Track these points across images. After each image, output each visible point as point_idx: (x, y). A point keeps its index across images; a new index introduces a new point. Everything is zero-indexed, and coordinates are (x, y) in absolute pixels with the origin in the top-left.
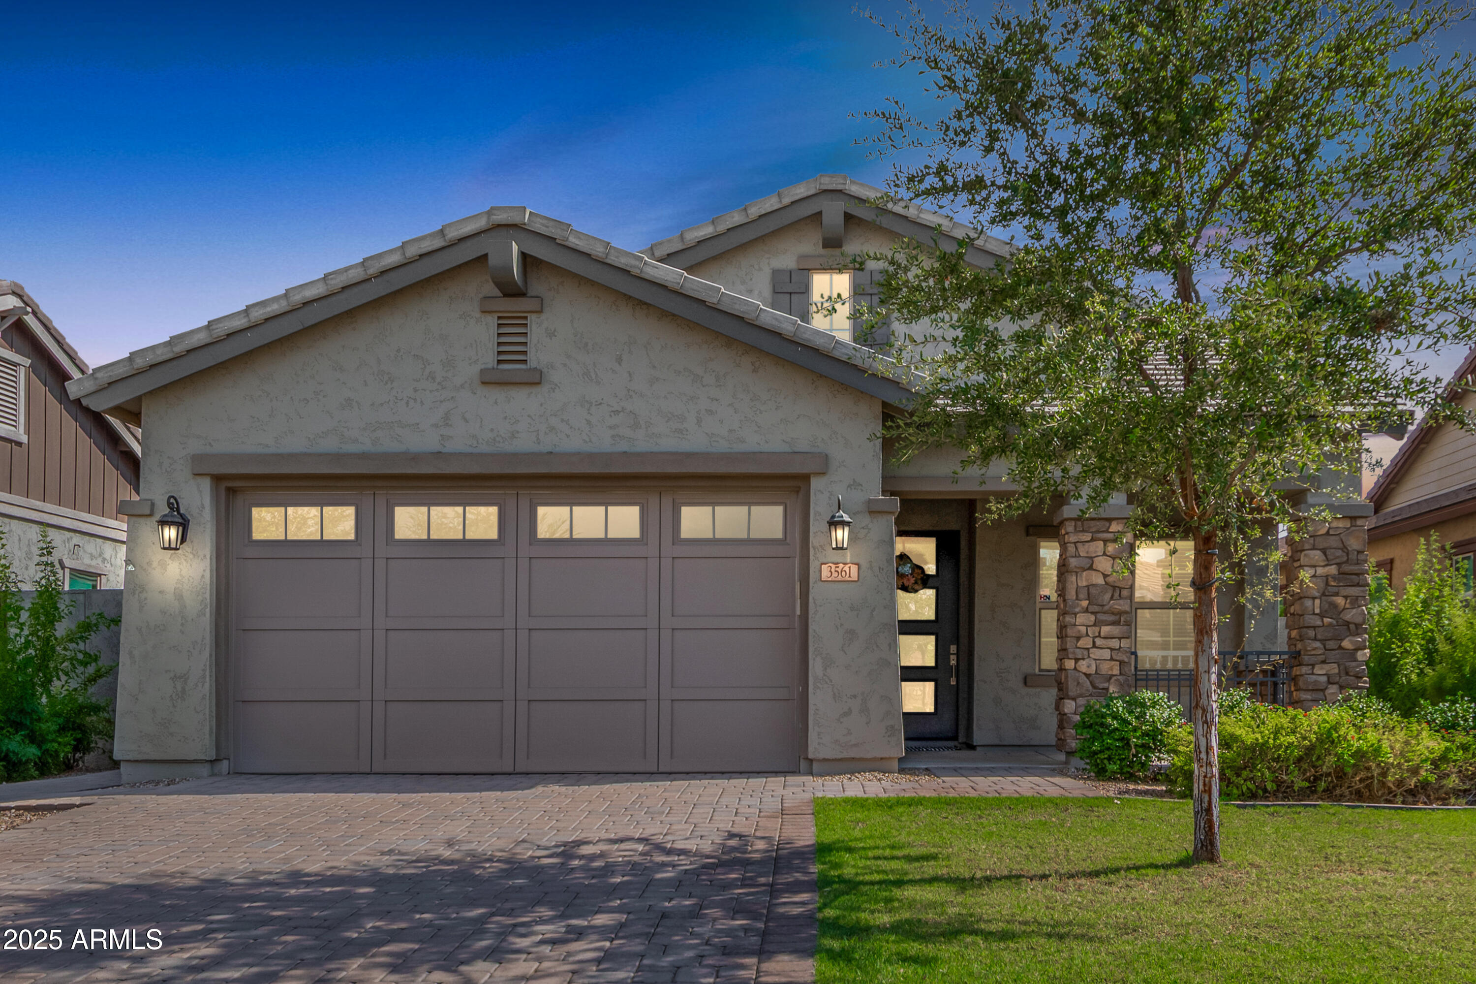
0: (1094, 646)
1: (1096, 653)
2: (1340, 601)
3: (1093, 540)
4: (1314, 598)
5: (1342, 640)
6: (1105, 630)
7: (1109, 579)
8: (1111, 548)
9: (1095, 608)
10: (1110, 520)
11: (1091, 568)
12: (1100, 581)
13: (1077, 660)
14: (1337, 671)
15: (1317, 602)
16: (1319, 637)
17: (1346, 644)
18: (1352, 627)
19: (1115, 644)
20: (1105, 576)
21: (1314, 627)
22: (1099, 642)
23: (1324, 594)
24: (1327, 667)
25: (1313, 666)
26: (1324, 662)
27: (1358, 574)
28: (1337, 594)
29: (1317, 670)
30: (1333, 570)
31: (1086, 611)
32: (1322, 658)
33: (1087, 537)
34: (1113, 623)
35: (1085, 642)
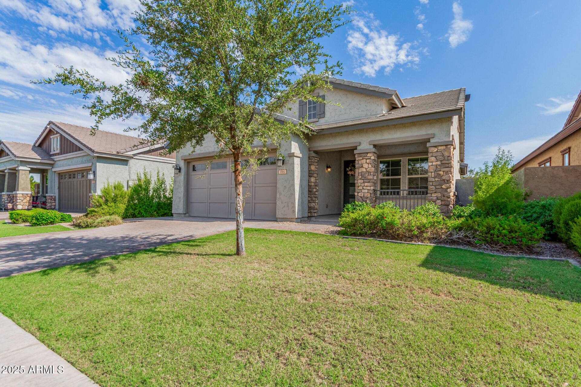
0: (363, 189)
1: (363, 191)
2: (441, 173)
3: (363, 159)
4: (432, 172)
5: (442, 185)
6: (366, 184)
7: (367, 170)
8: (368, 161)
9: (363, 178)
10: (367, 153)
11: (362, 167)
12: (365, 170)
13: (358, 193)
14: (440, 195)
15: (433, 173)
16: (434, 184)
17: (443, 187)
18: (446, 181)
19: (369, 188)
20: (366, 169)
21: (432, 182)
22: (364, 188)
23: (435, 171)
24: (436, 194)
25: (431, 194)
26: (435, 193)
27: (448, 164)
28: (440, 171)
29: (433, 195)
30: (439, 163)
31: (361, 179)
32: (435, 191)
33: (361, 158)
34: (369, 182)
35: (361, 188)
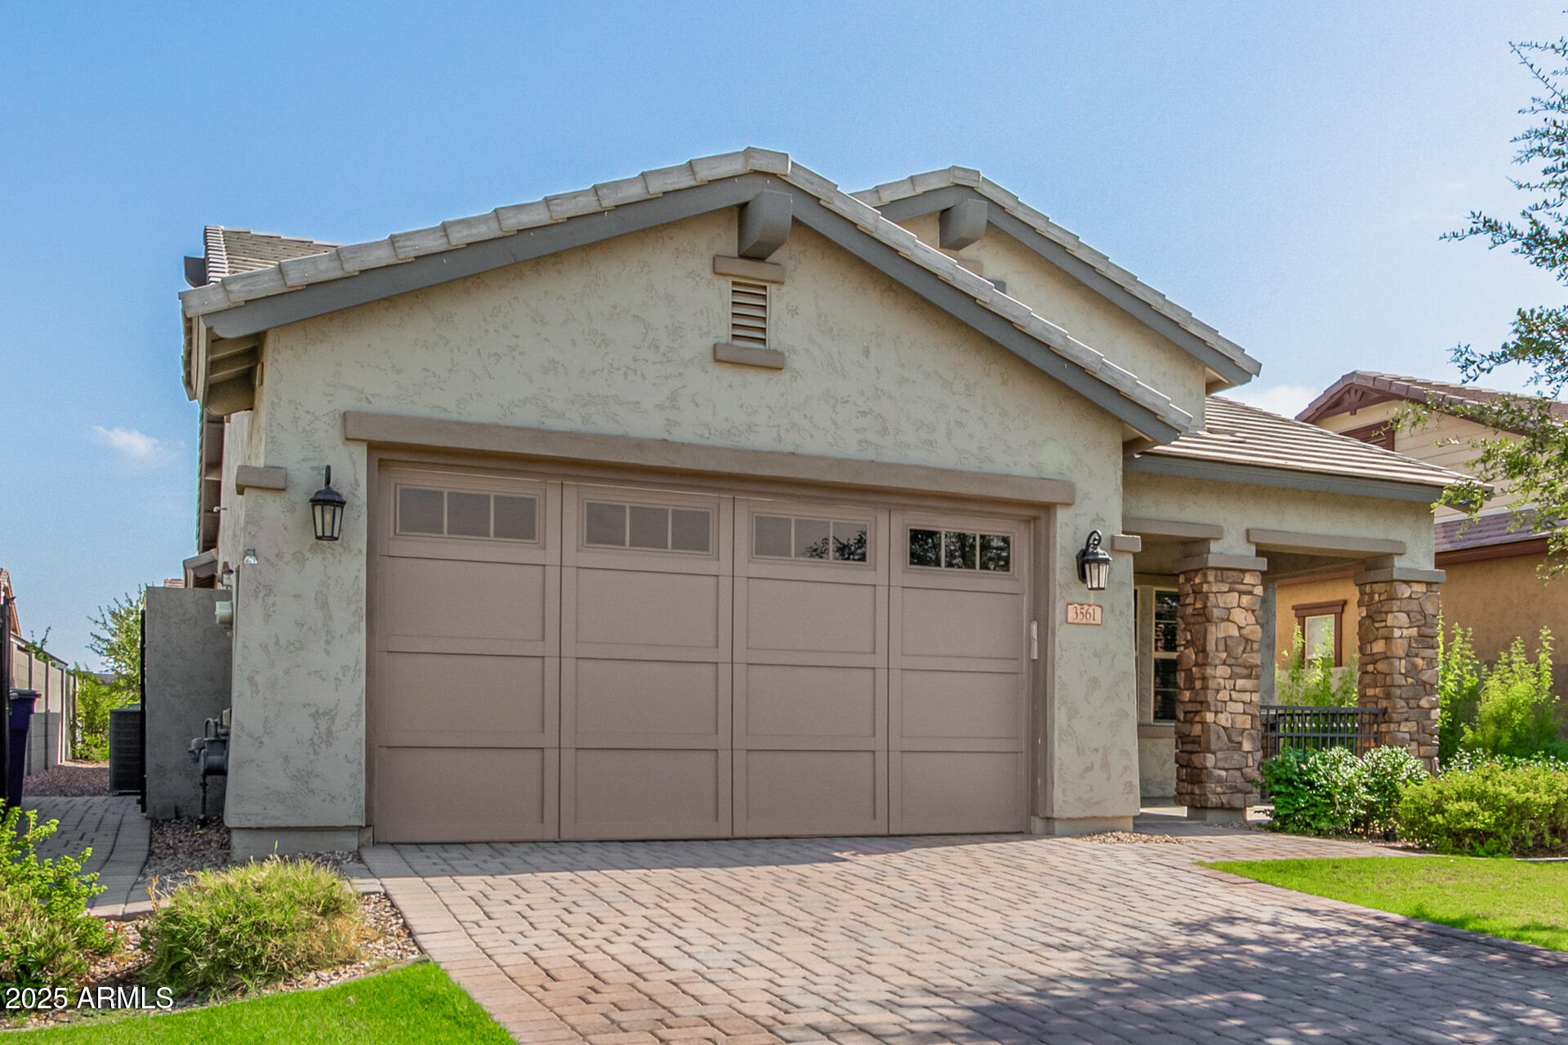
0: (1231, 700)
1: (1232, 707)
2: (1419, 662)
3: (1230, 591)
4: (1400, 659)
5: (1420, 699)
6: (1240, 683)
7: (1245, 632)
8: (1245, 599)
9: (1231, 661)
10: (1243, 571)
11: (1228, 620)
12: (1236, 633)
13: (1216, 713)
14: (1416, 729)
15: (1403, 661)
16: (1403, 696)
17: (1424, 703)
18: (1428, 687)
19: (1246, 697)
20: (1240, 628)
21: (1400, 687)
22: (1235, 695)
23: (1407, 655)
24: (1409, 724)
25: (1399, 723)
26: (1407, 720)
27: (1432, 637)
28: (1417, 656)
29: (1403, 728)
30: (1414, 632)
31: (1224, 663)
32: (1406, 716)
33: (1225, 588)
34: (1245, 677)
35: (1223, 695)
